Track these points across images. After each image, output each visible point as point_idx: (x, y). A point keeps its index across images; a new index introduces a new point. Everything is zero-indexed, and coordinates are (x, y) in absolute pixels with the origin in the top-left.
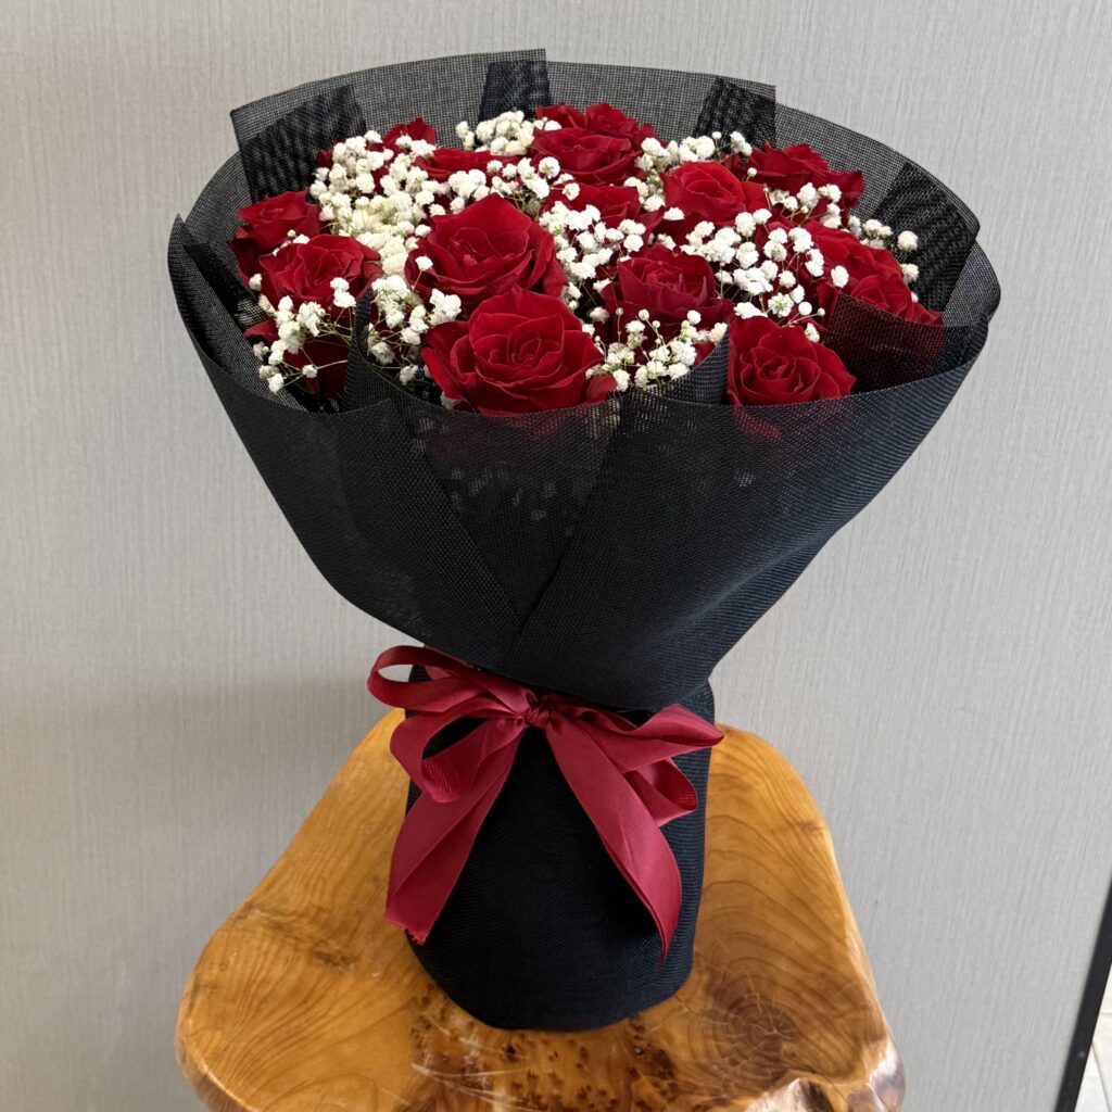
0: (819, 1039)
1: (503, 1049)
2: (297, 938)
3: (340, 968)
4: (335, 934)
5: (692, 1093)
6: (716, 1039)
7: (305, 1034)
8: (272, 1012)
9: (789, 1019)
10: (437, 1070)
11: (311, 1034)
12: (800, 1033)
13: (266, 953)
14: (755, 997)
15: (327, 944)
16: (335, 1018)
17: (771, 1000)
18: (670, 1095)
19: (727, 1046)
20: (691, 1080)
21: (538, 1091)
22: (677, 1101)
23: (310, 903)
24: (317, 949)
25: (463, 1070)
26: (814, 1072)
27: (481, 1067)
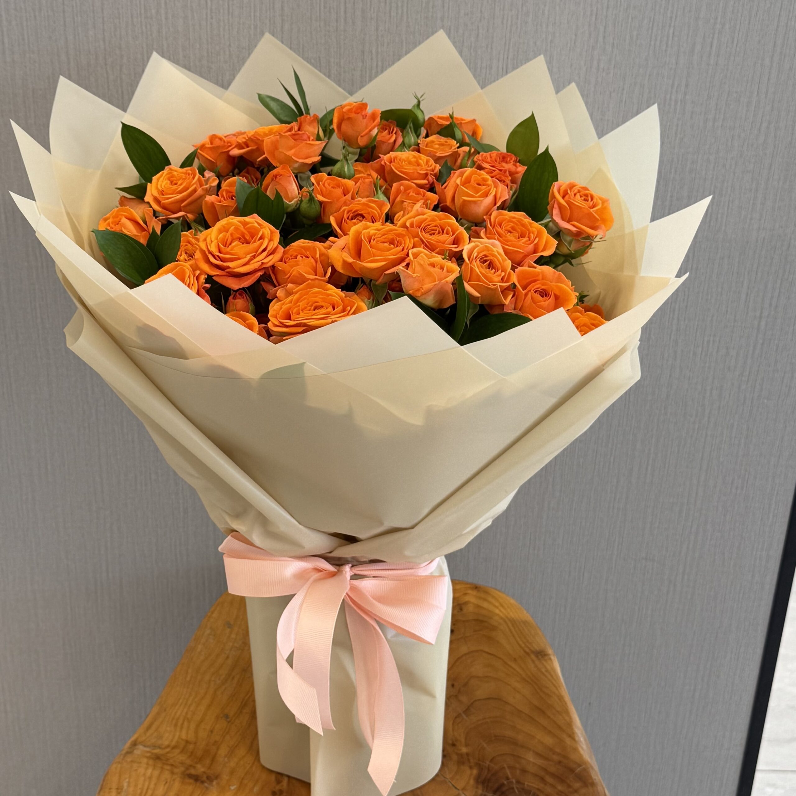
2: (172, 765)
3: (206, 785)
4: (200, 760)
13: (150, 778)
14: (512, 782)
15: (194, 767)
17: (524, 784)
23: (179, 737)
24: (188, 772)
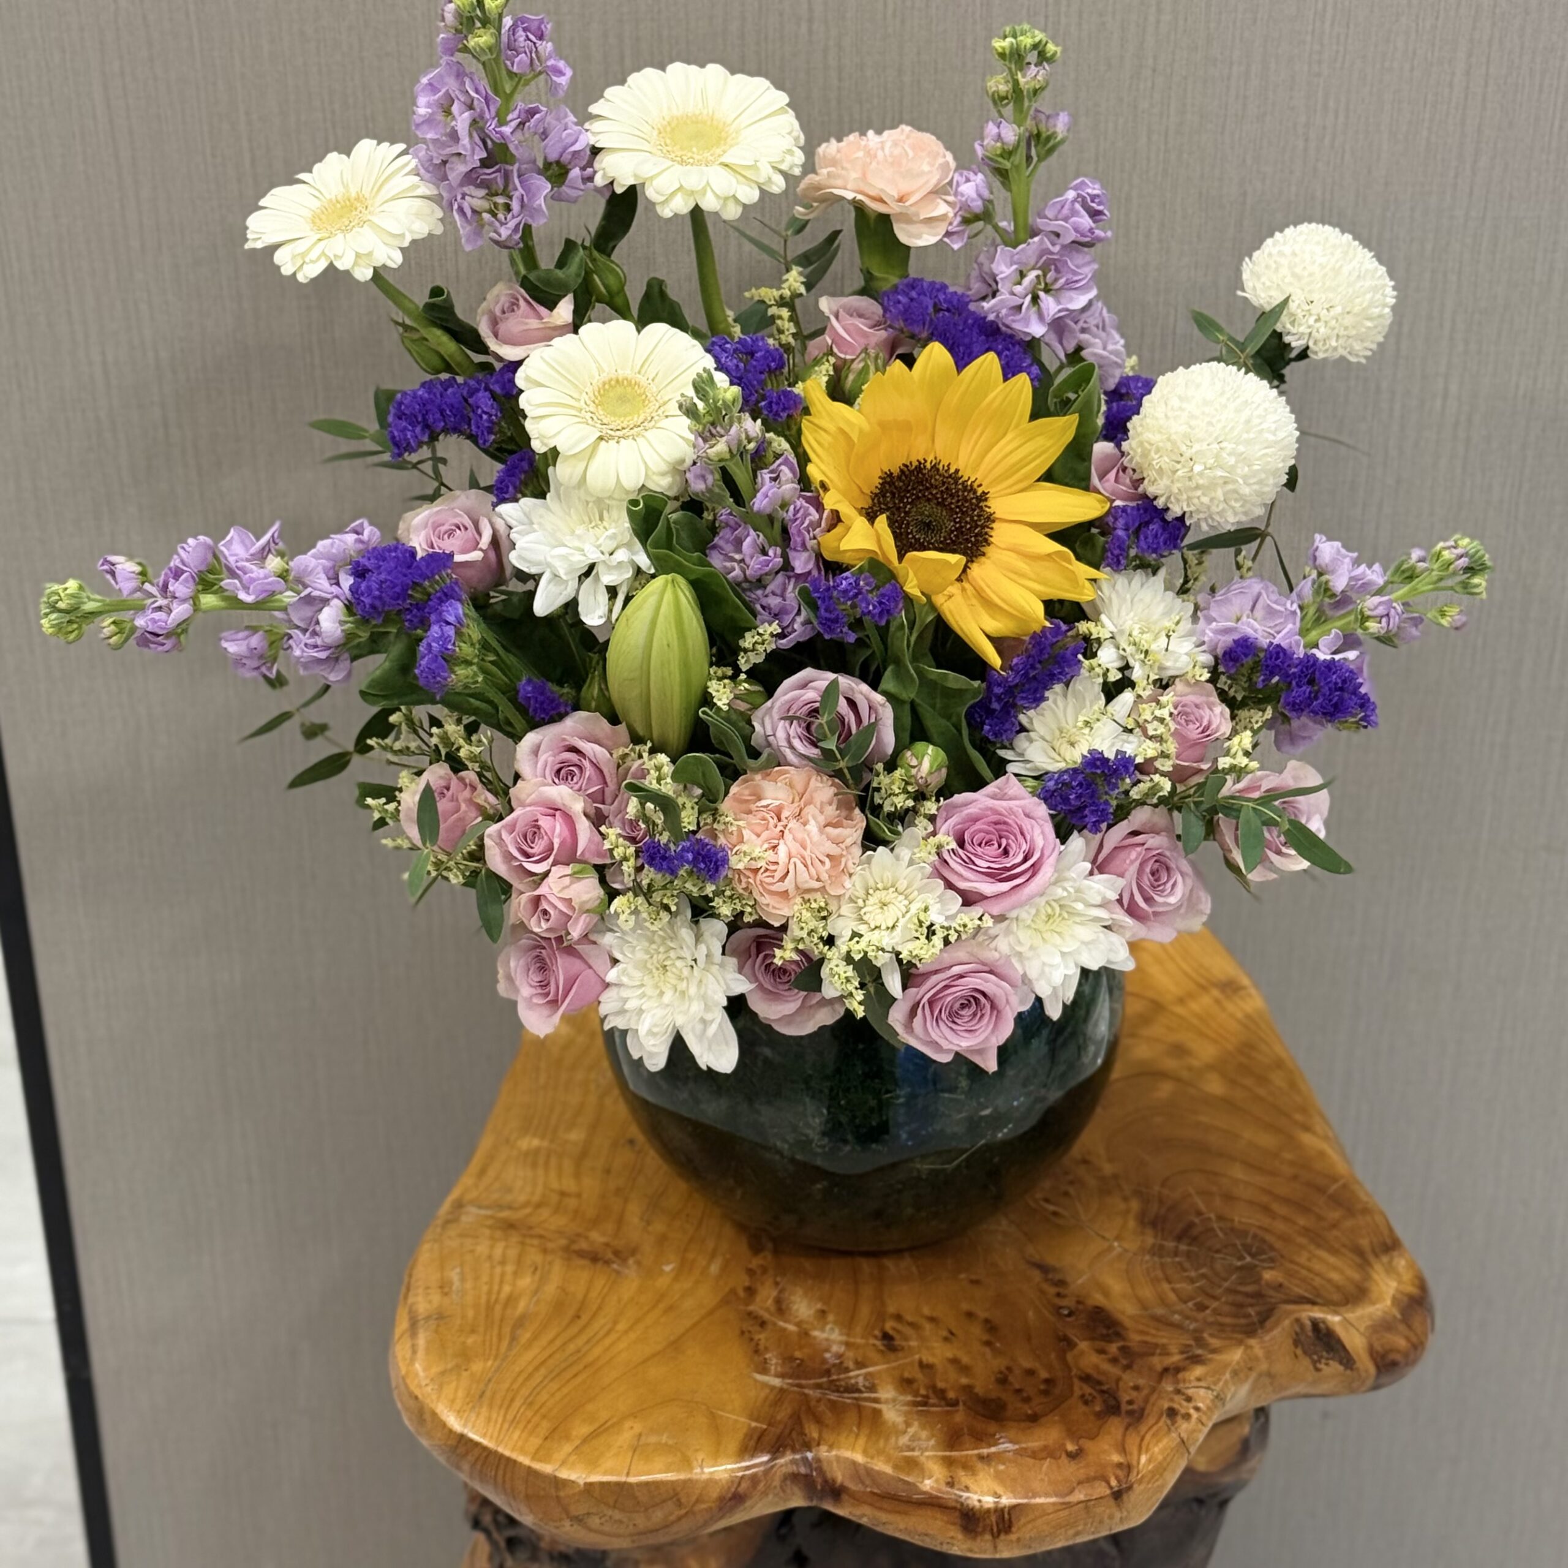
0: (1309, 1260)
1: (876, 1337)
2: (540, 1237)
3: (615, 1266)
4: (595, 1223)
5: (1153, 1354)
6: (1170, 1282)
7: (590, 1358)
8: (535, 1337)
9: (1263, 1241)
10: (790, 1377)
11: (599, 1358)
12: (1282, 1256)
13: (503, 1263)
14: (1209, 1219)
15: (586, 1238)
16: (626, 1332)
17: (1232, 1221)
18: (1125, 1362)
19: (1186, 1287)
20: (1148, 1339)
21: (940, 1385)
22: (1135, 1367)
23: (546, 1188)
24: (575, 1247)
25: (828, 1372)
26: (1314, 1303)
27: (851, 1365)
